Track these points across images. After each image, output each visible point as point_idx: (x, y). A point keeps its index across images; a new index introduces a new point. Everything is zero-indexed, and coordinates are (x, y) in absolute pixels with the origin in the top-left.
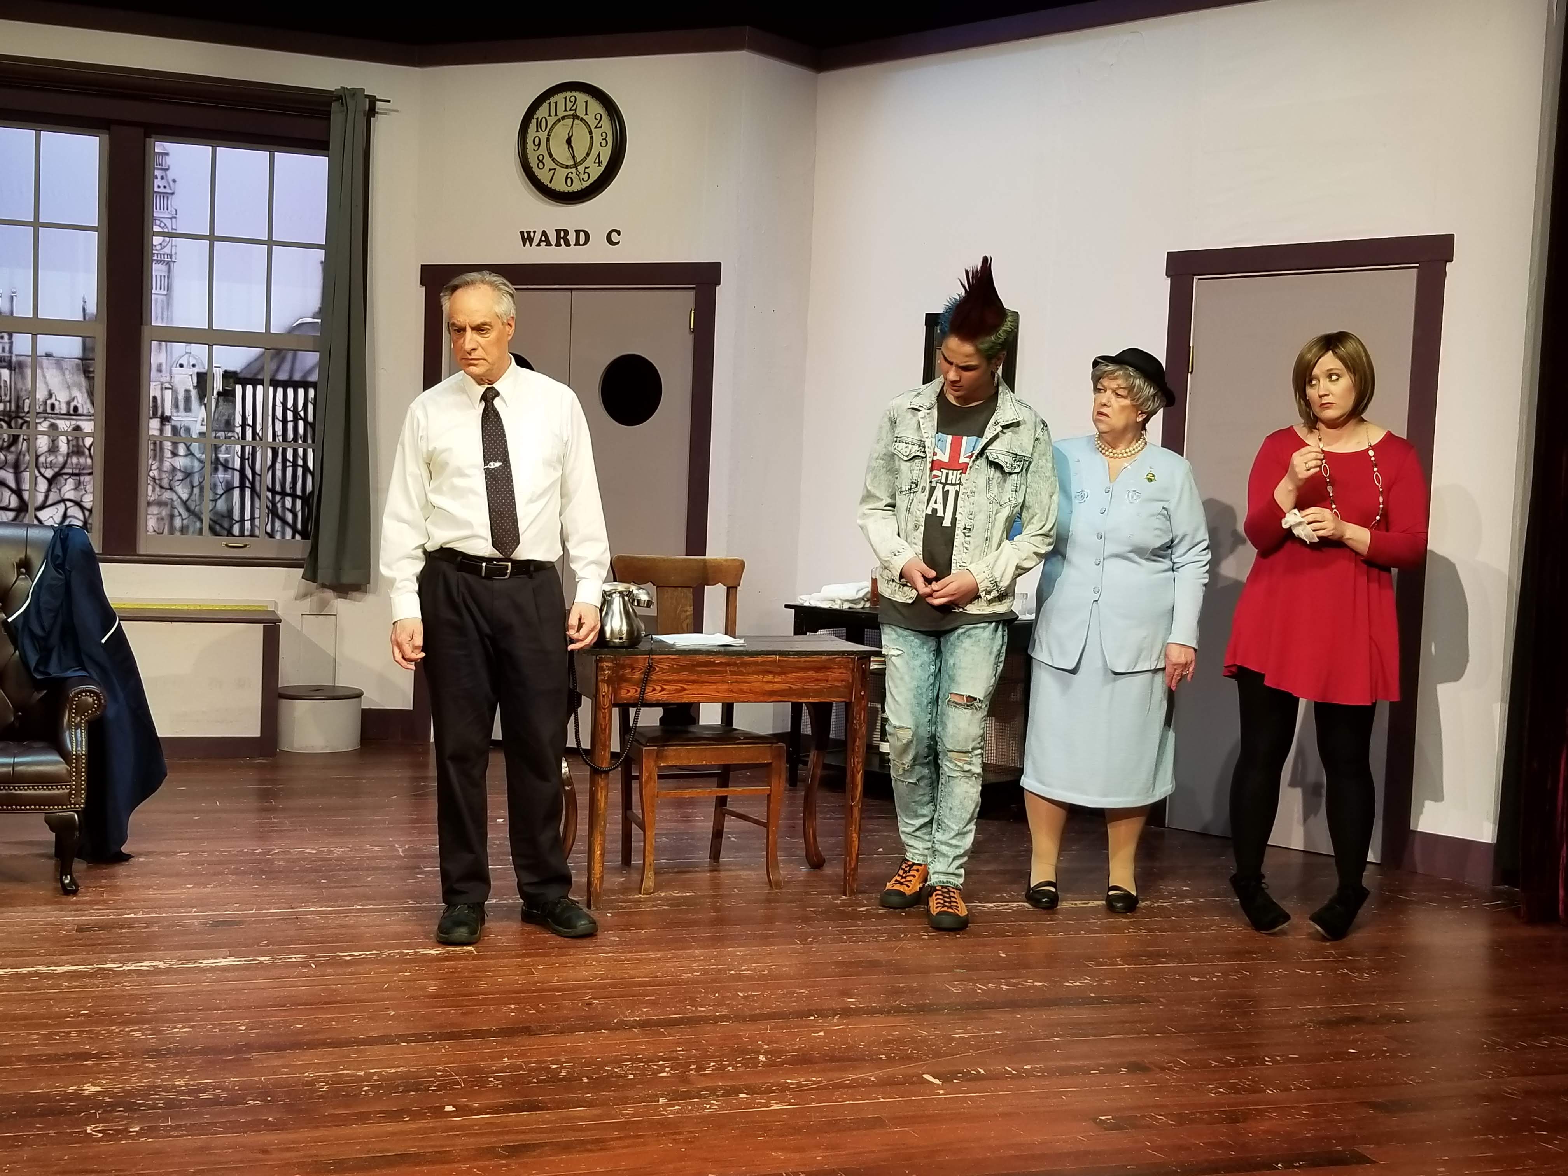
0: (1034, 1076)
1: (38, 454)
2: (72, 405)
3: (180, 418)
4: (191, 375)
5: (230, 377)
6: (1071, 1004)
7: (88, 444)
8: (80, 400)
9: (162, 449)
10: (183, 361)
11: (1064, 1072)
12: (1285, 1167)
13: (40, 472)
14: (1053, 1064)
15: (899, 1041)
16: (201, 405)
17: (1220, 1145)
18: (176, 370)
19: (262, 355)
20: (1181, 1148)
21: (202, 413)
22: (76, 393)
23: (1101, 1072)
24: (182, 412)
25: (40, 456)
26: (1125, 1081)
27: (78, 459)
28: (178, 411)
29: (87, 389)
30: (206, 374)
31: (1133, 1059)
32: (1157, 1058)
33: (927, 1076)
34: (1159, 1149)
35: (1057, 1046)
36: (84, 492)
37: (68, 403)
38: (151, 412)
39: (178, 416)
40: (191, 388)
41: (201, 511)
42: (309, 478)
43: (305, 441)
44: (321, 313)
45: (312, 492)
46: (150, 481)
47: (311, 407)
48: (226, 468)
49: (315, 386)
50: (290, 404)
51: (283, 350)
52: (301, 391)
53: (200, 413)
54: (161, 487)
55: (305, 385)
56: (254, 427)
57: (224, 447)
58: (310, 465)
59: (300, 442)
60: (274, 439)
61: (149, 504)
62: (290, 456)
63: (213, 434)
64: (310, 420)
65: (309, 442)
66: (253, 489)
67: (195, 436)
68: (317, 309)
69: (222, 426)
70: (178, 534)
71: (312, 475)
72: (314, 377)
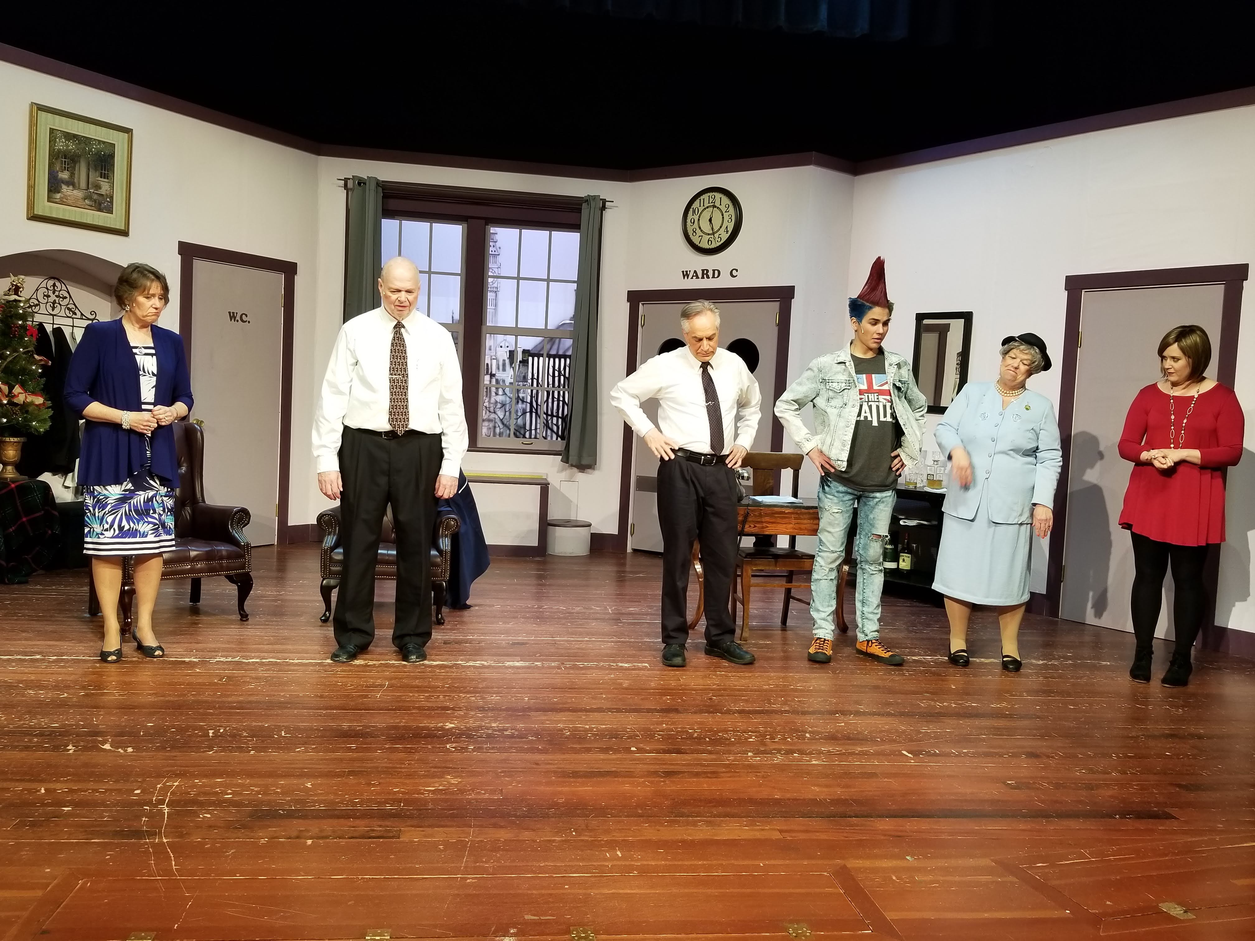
0: (969, 756)
3: (500, 375)
4: (506, 352)
5: (526, 353)
6: (993, 717)
9: (490, 391)
10: (502, 344)
11: (987, 755)
12: (1120, 818)
14: (980, 750)
15: (888, 731)
16: (511, 368)
17: (1080, 802)
18: (499, 349)
19: (543, 341)
20: (1056, 802)
21: (512, 372)
23: (1009, 756)
24: (501, 371)
26: (1024, 762)
28: (499, 371)
30: (514, 351)
31: (1030, 750)
32: (1044, 750)
33: (904, 752)
34: (1042, 802)
35: (984, 740)
38: (485, 371)
39: (498, 374)
40: (506, 359)
41: (509, 424)
42: (566, 407)
43: (564, 387)
44: (574, 318)
45: (567, 415)
46: (484, 408)
47: (567, 369)
48: (523, 401)
49: (570, 357)
50: (557, 367)
51: (553, 338)
52: (563, 360)
53: (510, 372)
54: (490, 412)
55: (565, 357)
56: (538, 380)
57: (522, 390)
58: (567, 400)
59: (561, 387)
60: (548, 386)
61: (483, 420)
62: (556, 395)
63: (517, 383)
64: (567, 375)
65: (566, 387)
66: (537, 413)
67: (507, 384)
68: (572, 316)
69: (522, 378)
70: (498, 436)
71: (568, 405)
72: (569, 353)
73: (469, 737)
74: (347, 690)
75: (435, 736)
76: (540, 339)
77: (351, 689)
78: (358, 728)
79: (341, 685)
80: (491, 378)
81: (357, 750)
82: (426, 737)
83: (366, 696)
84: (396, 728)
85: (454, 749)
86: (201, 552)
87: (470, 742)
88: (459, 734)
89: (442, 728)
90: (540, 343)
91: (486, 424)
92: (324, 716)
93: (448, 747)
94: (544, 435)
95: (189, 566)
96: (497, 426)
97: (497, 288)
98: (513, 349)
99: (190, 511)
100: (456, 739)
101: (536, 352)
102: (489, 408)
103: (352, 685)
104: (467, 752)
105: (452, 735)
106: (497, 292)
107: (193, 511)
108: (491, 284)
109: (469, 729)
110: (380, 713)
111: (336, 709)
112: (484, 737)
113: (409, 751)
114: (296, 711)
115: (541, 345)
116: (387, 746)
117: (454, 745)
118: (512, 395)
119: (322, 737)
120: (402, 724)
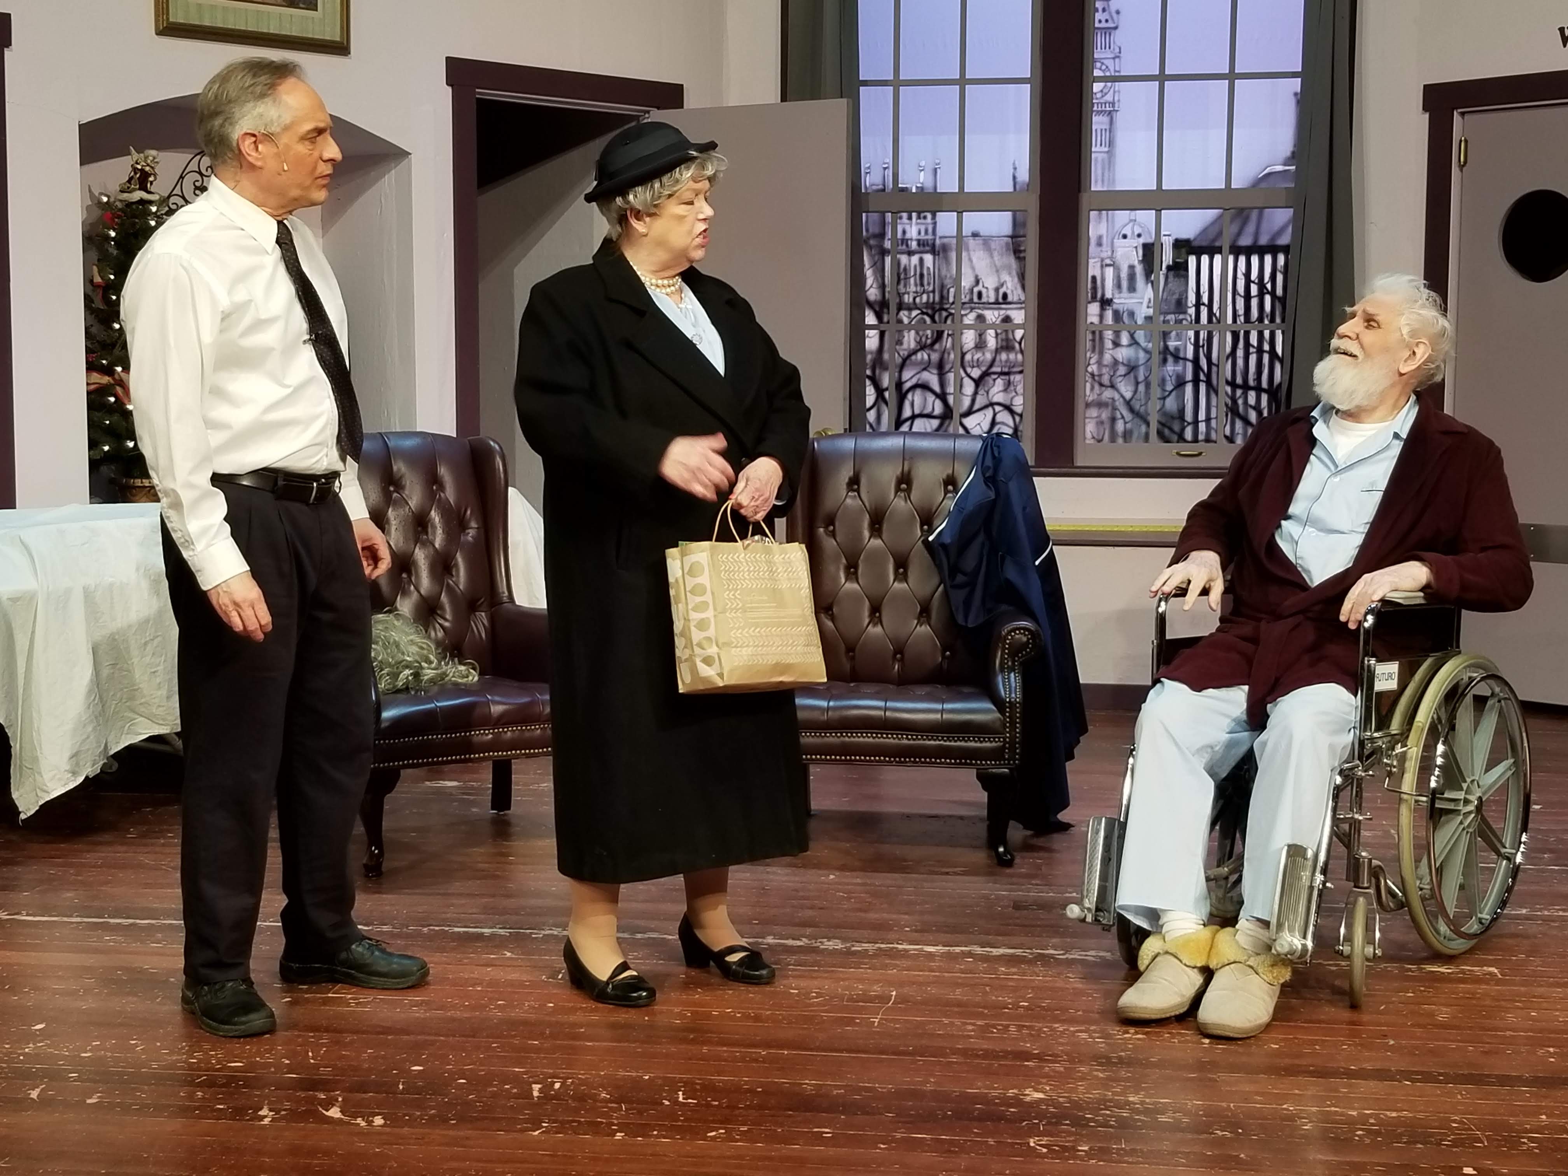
1: (965, 350)
2: (1001, 291)
3: (1123, 301)
4: (1136, 247)
5: (1183, 246)
7: (1018, 337)
8: (1009, 285)
9: (1101, 338)
10: (1127, 231)
13: (966, 372)
16: (1147, 283)
18: (1119, 242)
19: (1220, 217)
21: (1149, 293)
22: (1005, 277)
24: (1125, 293)
25: (966, 353)
27: (1008, 355)
28: (1120, 292)
29: (1018, 274)
30: (1153, 244)
36: (1014, 394)
37: (997, 290)
38: (1090, 295)
39: (1119, 298)
40: (1136, 263)
41: (1146, 411)
42: (1278, 367)
43: (1272, 320)
44: (1294, 158)
45: (1280, 385)
46: (1088, 378)
47: (1280, 278)
48: (1177, 358)
49: (1286, 249)
50: (1254, 275)
51: (1246, 208)
52: (1268, 259)
53: (1146, 293)
54: (1101, 385)
55: (1273, 250)
56: (1210, 306)
57: (1174, 333)
58: (1279, 350)
59: (1266, 322)
60: (1235, 320)
61: (1088, 405)
62: (1254, 340)
63: (1162, 318)
64: (1279, 291)
65: (1278, 320)
66: (1209, 383)
67: (1140, 321)
68: (1289, 154)
69: (1173, 307)
70: (1120, 440)
71: (1281, 361)
72: (1285, 240)
73: (1079, 1123)
74: (812, 1005)
75: (999, 1118)
76: (1211, 214)
77: (818, 1004)
78: (835, 1092)
79: (797, 995)
80: (1103, 309)
81: (834, 1141)
82: (982, 1118)
83: (850, 1022)
84: (916, 1094)
85: (1045, 1150)
86: (511, 707)
87: (1082, 1135)
88: (1054, 1115)
89: (1017, 1101)
90: (1213, 223)
91: (1093, 412)
92: (764, 1062)
93: (1032, 1144)
94: (1228, 432)
95: (490, 736)
96: (1119, 416)
97: (1113, 104)
98: (1150, 240)
99: (486, 622)
100: (1048, 1128)
101: (1204, 244)
102: (1100, 376)
103: (819, 995)
104: (1075, 1158)
105: (1041, 1116)
106: (1114, 114)
107: (492, 619)
108: (1099, 95)
109: (1076, 1105)
110: (882, 1060)
111: (788, 1048)
112: (1111, 1126)
113: (947, 1149)
114: (705, 1049)
115: (1216, 229)
116: (898, 1136)
117: (1045, 1140)
118: (1150, 345)
119: (760, 1107)
120: (929, 1087)
